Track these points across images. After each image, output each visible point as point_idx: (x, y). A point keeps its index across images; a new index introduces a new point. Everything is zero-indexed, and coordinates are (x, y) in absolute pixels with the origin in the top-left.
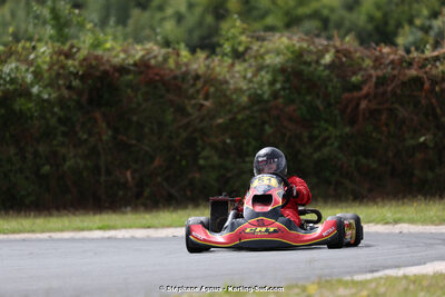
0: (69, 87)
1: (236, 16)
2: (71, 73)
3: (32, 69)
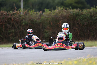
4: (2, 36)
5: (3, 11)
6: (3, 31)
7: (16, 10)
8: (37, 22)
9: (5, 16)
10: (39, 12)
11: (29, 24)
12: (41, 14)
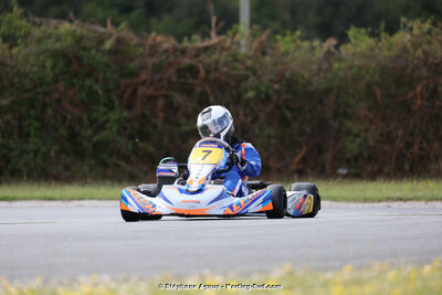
4: (151, 149)
5: (158, 33)
6: (155, 126)
7: (219, 33)
8: (311, 88)
9: (168, 57)
10: (324, 40)
11: (275, 98)
12: (333, 49)
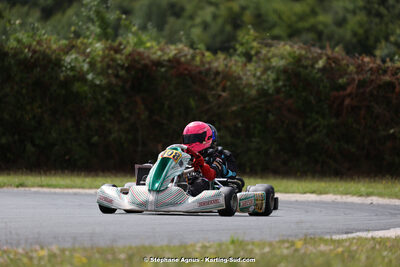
0: (117, 76)
1: (250, 26)
2: (119, 65)
3: (88, 60)
